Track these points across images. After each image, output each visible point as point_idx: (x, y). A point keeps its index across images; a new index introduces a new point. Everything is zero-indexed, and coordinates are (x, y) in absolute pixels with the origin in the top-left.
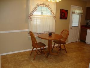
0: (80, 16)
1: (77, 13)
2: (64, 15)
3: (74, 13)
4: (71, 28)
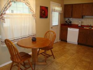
0: (59, 13)
2: (44, 13)
4: (52, 28)
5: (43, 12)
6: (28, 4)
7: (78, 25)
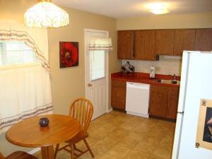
1: (99, 48)
3: (94, 48)
4: (90, 85)
5: (68, 54)
6: (31, 43)
7: (149, 74)
